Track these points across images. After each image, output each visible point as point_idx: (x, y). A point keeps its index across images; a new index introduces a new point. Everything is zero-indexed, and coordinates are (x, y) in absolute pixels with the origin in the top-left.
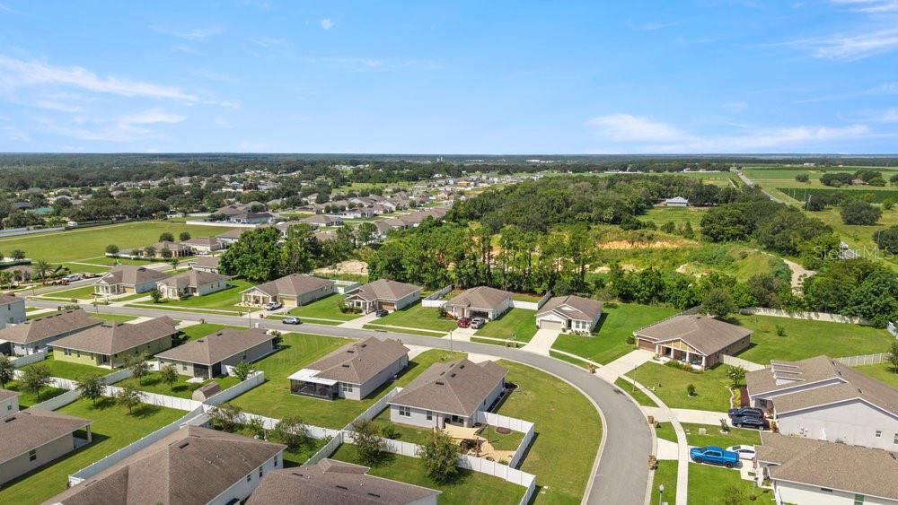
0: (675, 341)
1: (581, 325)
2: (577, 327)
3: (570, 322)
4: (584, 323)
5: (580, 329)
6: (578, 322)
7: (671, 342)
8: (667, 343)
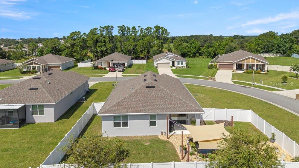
0: (246, 59)
1: (180, 63)
2: (178, 64)
3: (173, 62)
4: (182, 62)
5: (180, 65)
6: (178, 62)
7: (244, 60)
8: (241, 61)
